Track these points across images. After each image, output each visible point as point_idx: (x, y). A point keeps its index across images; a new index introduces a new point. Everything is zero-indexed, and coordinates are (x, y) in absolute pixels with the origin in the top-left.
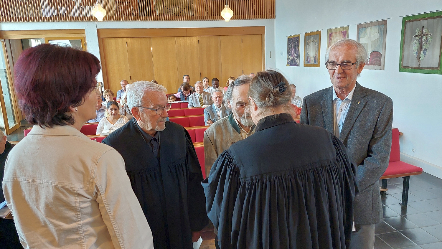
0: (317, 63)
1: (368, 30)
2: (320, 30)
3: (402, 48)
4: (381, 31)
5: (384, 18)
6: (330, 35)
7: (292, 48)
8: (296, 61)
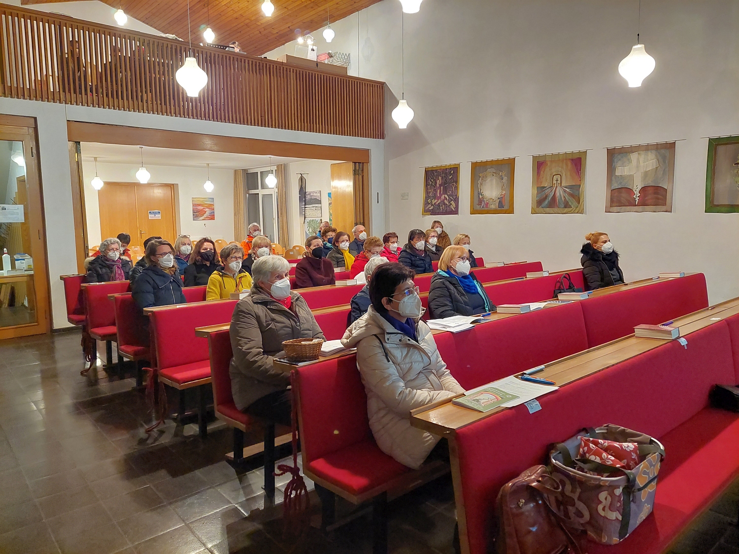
0: (506, 207)
1: (634, 157)
2: (512, 156)
3: (709, 180)
4: (664, 158)
5: (670, 140)
6: (540, 164)
7: (438, 185)
8: (451, 206)
